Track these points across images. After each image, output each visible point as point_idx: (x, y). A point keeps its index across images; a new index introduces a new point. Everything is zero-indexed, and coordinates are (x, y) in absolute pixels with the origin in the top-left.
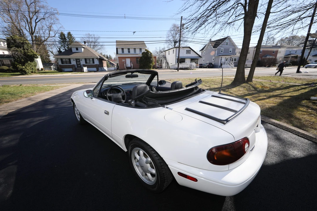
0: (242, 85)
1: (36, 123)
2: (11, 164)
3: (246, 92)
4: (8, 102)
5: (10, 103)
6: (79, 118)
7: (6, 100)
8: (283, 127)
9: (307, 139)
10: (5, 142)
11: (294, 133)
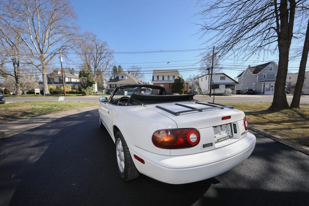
0: (283, 111)
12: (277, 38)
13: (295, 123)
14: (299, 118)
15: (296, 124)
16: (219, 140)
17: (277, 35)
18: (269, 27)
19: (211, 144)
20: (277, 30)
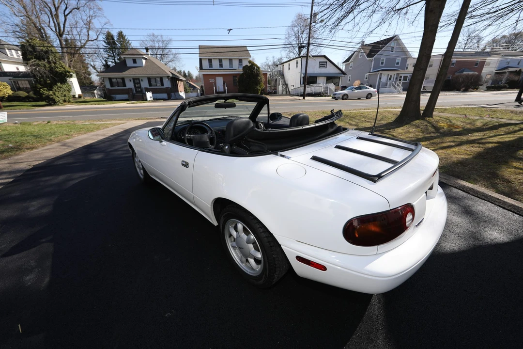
0: (414, 123)
1: (77, 181)
2: (44, 240)
3: (419, 135)
4: (32, 148)
5: (34, 151)
6: (141, 174)
7: (29, 146)
8: (478, 194)
9: (517, 214)
10: (32, 209)
11: (497, 203)
13: (431, 141)
14: (434, 133)
15: (433, 143)
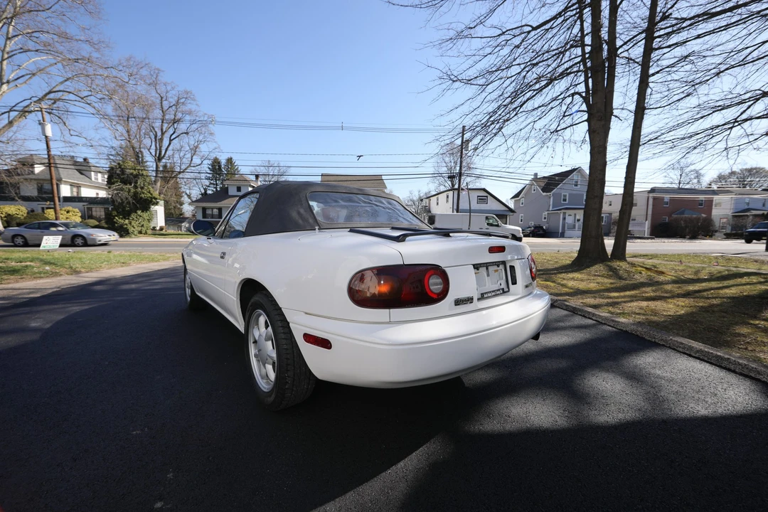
5: (74, 276)
9: (708, 362)
12: (586, 117)
16: (485, 296)
17: (586, 109)
18: (572, 91)
19: (470, 300)
20: (586, 100)
